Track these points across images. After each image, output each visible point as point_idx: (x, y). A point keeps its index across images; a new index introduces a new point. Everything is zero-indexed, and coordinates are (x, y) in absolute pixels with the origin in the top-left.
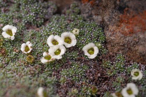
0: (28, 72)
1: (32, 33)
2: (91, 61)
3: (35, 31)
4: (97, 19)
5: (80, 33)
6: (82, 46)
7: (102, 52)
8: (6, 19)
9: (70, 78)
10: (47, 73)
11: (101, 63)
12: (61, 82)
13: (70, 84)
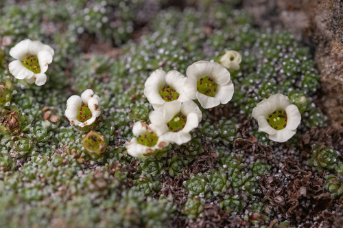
0: (89, 182)
1: (98, 65)
2: (277, 150)
3: (106, 57)
4: (294, 22)
5: (243, 63)
6: (250, 102)
7: (311, 122)
8: (20, 23)
9: (216, 202)
10: (145, 185)
11: (308, 155)
12: (187, 213)
13: (214, 220)
